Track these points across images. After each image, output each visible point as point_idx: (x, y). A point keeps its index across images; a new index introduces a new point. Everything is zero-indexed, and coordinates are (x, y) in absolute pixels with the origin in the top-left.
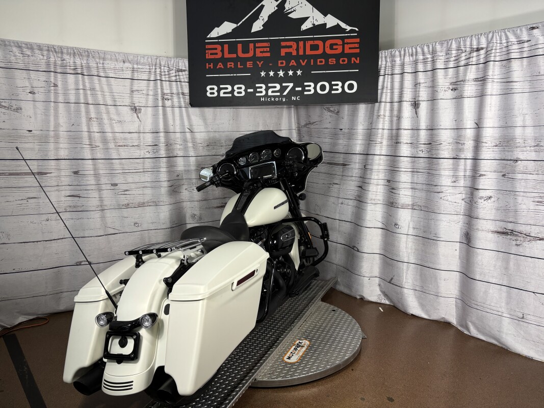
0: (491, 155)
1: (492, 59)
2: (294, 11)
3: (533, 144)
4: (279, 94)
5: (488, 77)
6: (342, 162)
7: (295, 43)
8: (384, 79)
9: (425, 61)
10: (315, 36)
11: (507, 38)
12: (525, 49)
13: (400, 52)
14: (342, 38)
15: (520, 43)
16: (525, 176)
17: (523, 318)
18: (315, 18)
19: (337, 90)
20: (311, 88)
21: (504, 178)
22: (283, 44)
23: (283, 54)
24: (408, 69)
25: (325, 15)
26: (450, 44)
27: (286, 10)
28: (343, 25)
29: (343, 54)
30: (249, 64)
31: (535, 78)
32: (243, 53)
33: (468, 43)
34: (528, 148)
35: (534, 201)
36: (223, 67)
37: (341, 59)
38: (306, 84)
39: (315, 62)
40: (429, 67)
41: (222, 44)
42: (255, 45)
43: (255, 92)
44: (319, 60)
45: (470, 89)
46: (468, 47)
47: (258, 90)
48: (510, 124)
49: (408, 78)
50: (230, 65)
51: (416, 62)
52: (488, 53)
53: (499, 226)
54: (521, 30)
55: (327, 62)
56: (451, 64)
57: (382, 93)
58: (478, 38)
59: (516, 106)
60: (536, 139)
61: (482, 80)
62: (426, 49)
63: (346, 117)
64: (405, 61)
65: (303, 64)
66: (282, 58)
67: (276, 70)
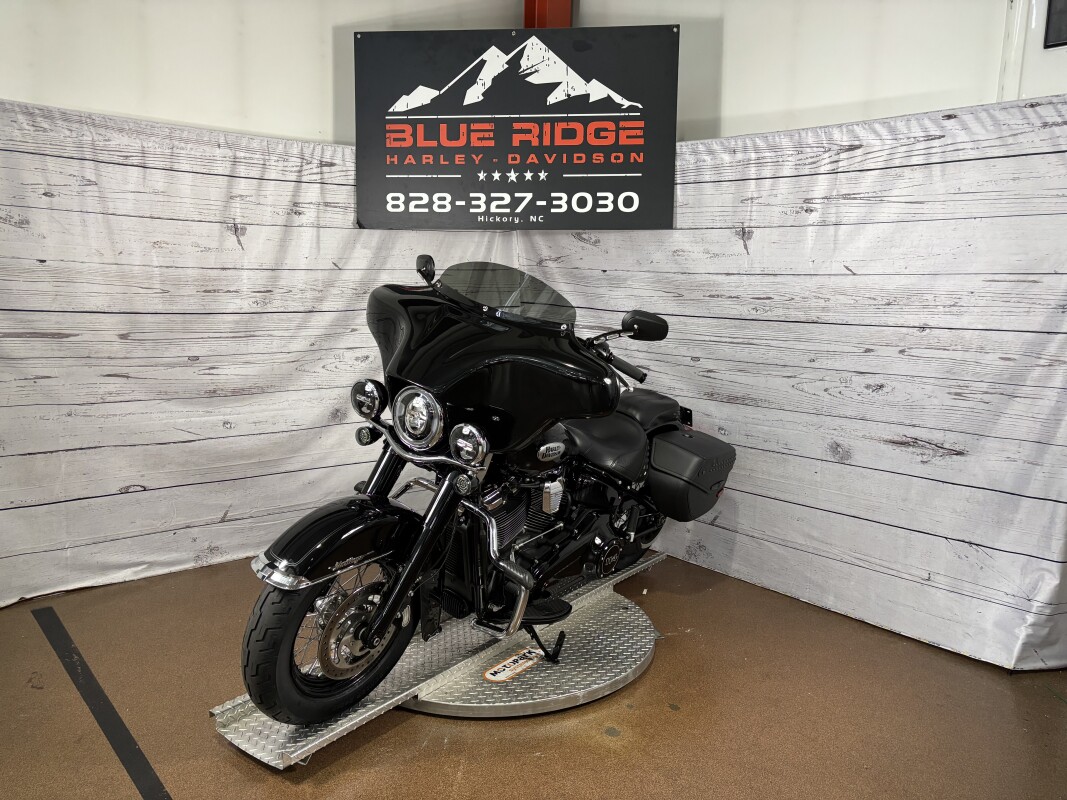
0: (880, 319)
2: (536, 71)
4: (508, 210)
7: (536, 126)
9: (760, 163)
10: (570, 115)
12: (935, 150)
14: (616, 120)
17: (929, 579)
18: (571, 84)
19: (606, 206)
20: (561, 202)
22: (516, 126)
23: (516, 140)
24: (729, 174)
25: (588, 81)
26: (803, 134)
27: (522, 69)
28: (617, 98)
29: (616, 147)
30: (459, 159)
35: (949, 393)
36: (414, 163)
37: (614, 155)
38: (553, 195)
39: (571, 158)
40: (766, 173)
41: (413, 123)
42: (469, 128)
43: (469, 205)
44: (575, 155)
47: (474, 203)
50: (427, 159)
51: (743, 164)
53: (894, 432)
55: (589, 158)
56: (805, 170)
62: (761, 142)
64: (725, 161)
65: (550, 162)
66: (515, 150)
67: (504, 170)
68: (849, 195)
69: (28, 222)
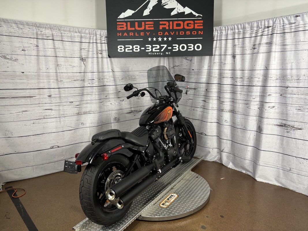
0: (274, 84)
1: (276, 32)
2: (167, 4)
3: (296, 79)
4: (159, 51)
5: (273, 42)
6: (194, 88)
7: (168, 22)
8: (217, 42)
9: (239, 33)
10: (178, 19)
11: (283, 21)
12: (292, 28)
13: (225, 28)
14: (194, 20)
15: (290, 24)
16: (292, 96)
17: (290, 170)
18: (179, 8)
19: (191, 49)
20: (176, 48)
21: (281, 97)
22: (161, 23)
23: (161, 27)
24: (230, 37)
25: (184, 7)
26: (253, 23)
27: (162, 4)
28: (194, 13)
29: (194, 29)
30: (142, 34)
31: (298, 43)
32: (139, 27)
33: (263, 23)
34: (294, 81)
35: (296, 109)
36: (127, 35)
37: (193, 32)
38: (174, 45)
39: (179, 33)
40: (241, 36)
41: (126, 22)
42: (145, 23)
43: (146, 49)
44: (181, 32)
45: (263, 48)
46: (263, 25)
47: (147, 48)
48: (284, 68)
49: (230, 42)
50: (131, 34)
51: (234, 34)
52: (274, 29)
53: (278, 122)
54: (291, 17)
55: (185, 33)
56: (254, 35)
57: (215, 50)
58: (268, 21)
59: (287, 58)
60: (298, 76)
61: (270, 44)
62: (240, 26)
63: (195, 63)
64: (229, 33)
65: (172, 34)
66: (161, 31)
67: (157, 37)
68: (267, 43)
69: (18, 60)
